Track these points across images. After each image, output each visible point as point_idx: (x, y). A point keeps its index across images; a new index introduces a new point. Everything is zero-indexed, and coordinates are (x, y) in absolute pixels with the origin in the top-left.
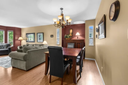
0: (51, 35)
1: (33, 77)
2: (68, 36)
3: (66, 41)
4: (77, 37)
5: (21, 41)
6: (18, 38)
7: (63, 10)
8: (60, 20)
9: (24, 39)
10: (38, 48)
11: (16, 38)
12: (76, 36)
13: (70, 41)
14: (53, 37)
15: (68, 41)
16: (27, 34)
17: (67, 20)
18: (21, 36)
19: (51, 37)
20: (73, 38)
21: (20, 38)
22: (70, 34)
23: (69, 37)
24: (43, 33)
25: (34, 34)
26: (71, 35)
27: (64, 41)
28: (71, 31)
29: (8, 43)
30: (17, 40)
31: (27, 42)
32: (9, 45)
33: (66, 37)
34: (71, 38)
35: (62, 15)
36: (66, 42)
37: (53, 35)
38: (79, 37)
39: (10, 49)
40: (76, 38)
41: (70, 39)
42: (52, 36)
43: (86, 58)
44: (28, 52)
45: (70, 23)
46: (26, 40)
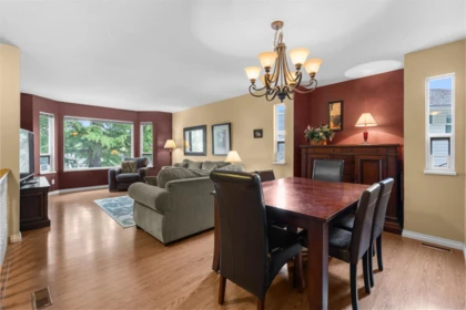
0: (255, 131)
1: (178, 270)
2: (318, 129)
3: (310, 150)
4: (361, 135)
5: (170, 151)
6: (165, 141)
7: (283, 30)
8: (267, 69)
9: (178, 147)
10: (200, 176)
11: (160, 143)
12: (360, 129)
13: (331, 151)
14: (261, 136)
15: (317, 150)
16: (185, 130)
17: (299, 67)
18: (171, 138)
19: (255, 136)
20: (346, 137)
21: (169, 144)
22: (332, 124)
23: (325, 133)
24: (230, 125)
25: (204, 127)
26: (336, 124)
27: (303, 150)
28: (335, 110)
29: (142, 157)
30: (162, 147)
31: (186, 154)
32: (142, 163)
33: (313, 135)
34: (335, 140)
35: (281, 49)
36: (310, 156)
37: (261, 131)
38: (372, 133)
39: (143, 173)
40: (356, 139)
41: (328, 142)
42: (258, 133)
43: (406, 233)
44: (170, 186)
45: (313, 75)
46: (185, 147)
